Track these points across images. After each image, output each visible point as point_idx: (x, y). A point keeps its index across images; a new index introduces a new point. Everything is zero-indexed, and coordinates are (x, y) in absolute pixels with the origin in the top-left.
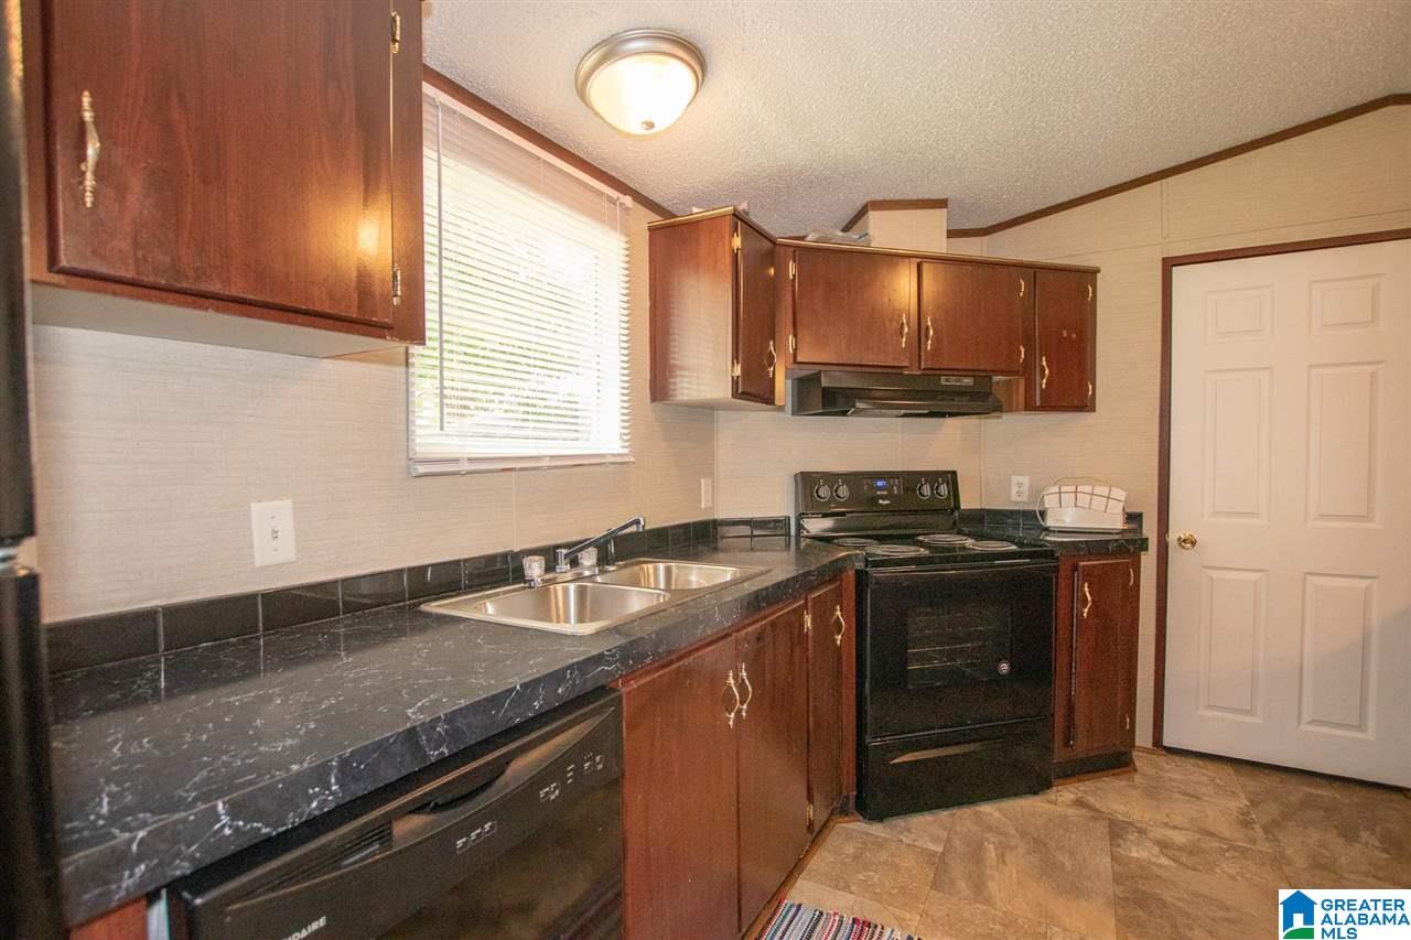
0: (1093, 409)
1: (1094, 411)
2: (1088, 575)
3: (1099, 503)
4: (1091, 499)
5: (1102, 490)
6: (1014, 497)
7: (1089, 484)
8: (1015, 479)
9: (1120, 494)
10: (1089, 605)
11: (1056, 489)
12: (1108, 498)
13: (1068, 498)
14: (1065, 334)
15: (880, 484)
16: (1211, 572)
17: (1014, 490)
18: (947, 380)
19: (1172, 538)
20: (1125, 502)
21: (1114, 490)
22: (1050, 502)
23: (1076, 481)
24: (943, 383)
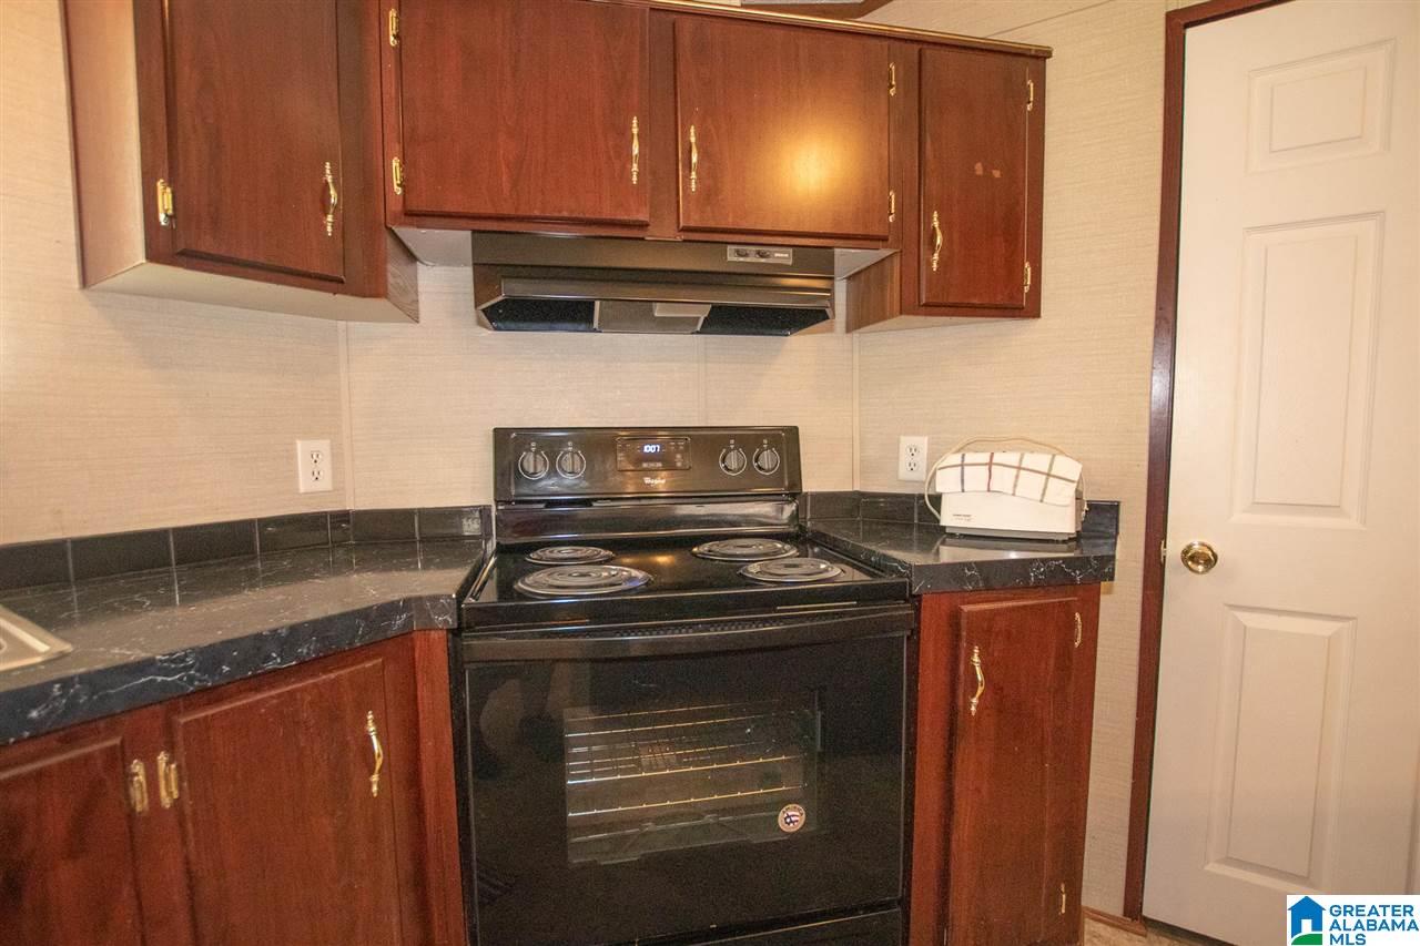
0: (1034, 312)
1: (1037, 315)
2: (986, 630)
3: (1031, 484)
4: (1017, 477)
5: (1039, 461)
6: (904, 473)
7: (1013, 450)
8: (906, 442)
9: (1069, 468)
10: (980, 690)
11: (956, 459)
12: (1048, 475)
13: (976, 477)
14: (979, 169)
15: (649, 449)
16: (1244, 617)
17: (905, 458)
18: (739, 254)
19: (1173, 549)
20: (1078, 483)
21: (1059, 459)
22: (945, 483)
23: (990, 443)
24: (732, 257)
